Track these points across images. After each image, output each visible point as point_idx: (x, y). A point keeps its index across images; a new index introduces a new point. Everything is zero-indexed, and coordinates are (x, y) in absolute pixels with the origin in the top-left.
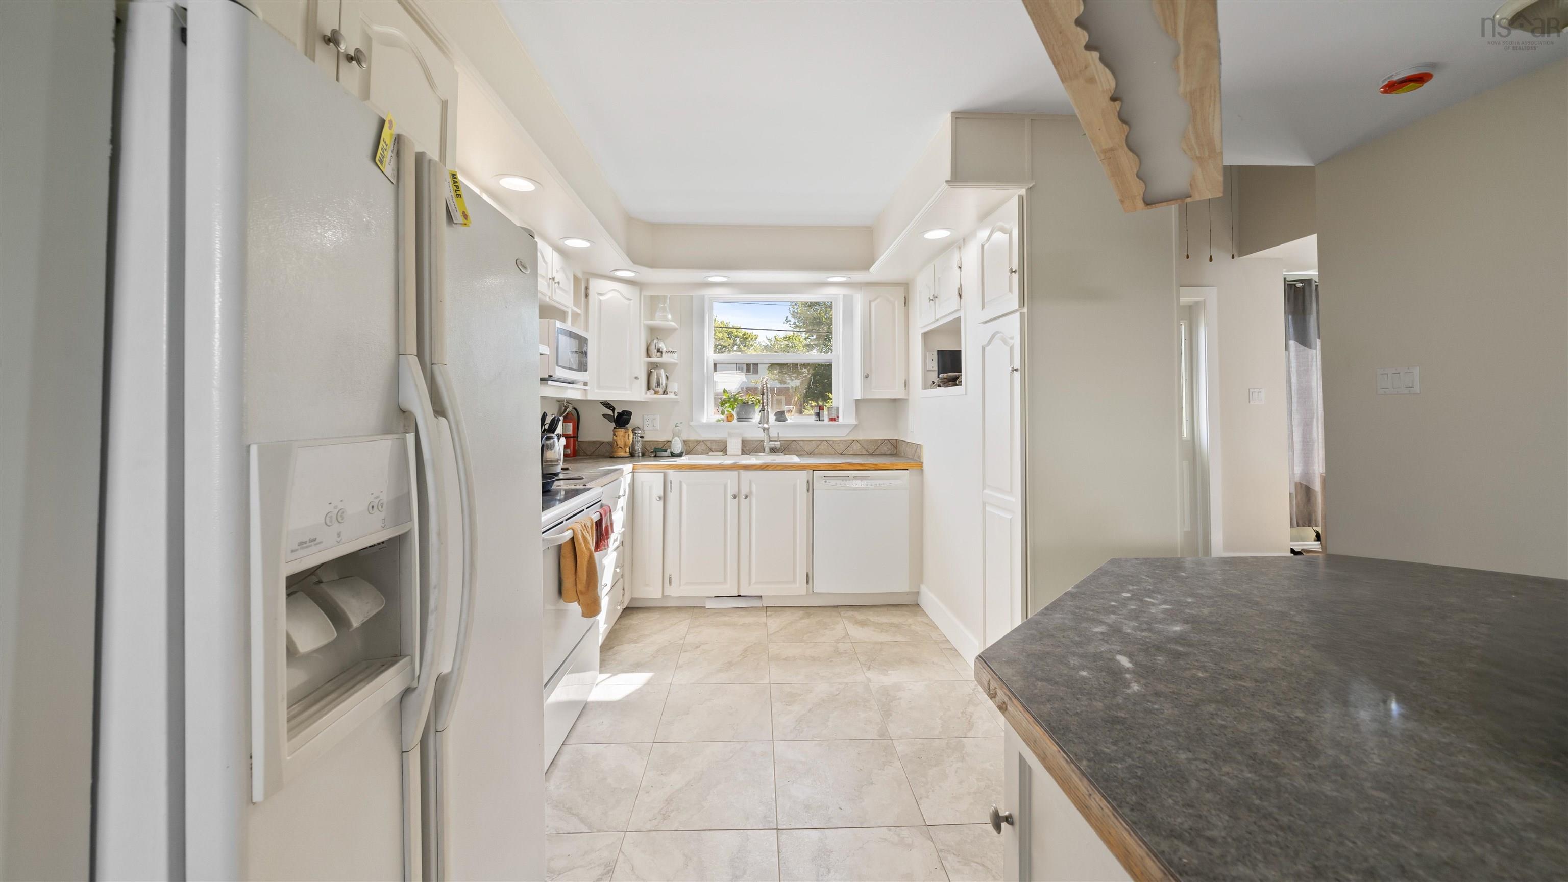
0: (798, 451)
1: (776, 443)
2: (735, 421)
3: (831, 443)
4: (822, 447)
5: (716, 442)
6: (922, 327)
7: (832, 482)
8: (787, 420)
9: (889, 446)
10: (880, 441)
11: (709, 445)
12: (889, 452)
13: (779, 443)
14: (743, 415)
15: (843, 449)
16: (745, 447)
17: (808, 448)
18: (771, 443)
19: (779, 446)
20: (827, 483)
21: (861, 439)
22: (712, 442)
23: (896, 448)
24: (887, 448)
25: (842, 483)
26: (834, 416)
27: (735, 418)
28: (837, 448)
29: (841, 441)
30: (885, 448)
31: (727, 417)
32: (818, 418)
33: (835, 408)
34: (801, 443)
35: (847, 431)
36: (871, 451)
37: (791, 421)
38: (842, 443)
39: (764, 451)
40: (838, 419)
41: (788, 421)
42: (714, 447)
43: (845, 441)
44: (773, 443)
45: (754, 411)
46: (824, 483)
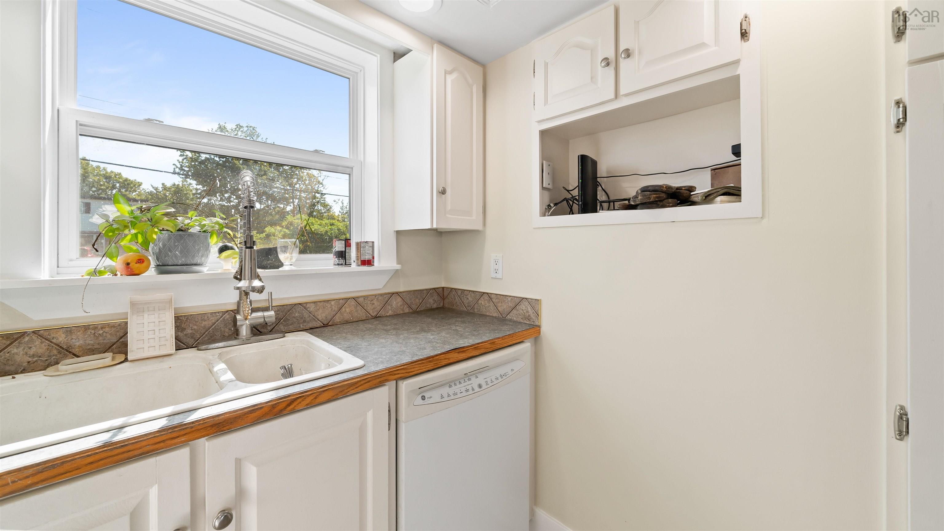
0: (304, 321)
1: (266, 314)
2: (152, 271)
3: (361, 300)
4: (348, 311)
5: (86, 328)
6: (539, 122)
7: (435, 395)
8: (282, 265)
9: (436, 297)
10: (425, 292)
11: (61, 338)
12: (435, 306)
13: (272, 313)
14: (176, 256)
15: (379, 308)
16: (183, 330)
17: (322, 315)
18: (255, 315)
19: (274, 319)
20: (427, 401)
21: (402, 289)
22: (69, 330)
23: (444, 299)
24: (433, 300)
25: (451, 391)
26: (367, 257)
27: (153, 264)
28: (370, 308)
29: (376, 295)
30: (431, 301)
31: (128, 264)
32: (342, 261)
33: (371, 244)
34: (312, 308)
35: (385, 278)
36: (414, 307)
37: (293, 268)
38: (377, 299)
39: (235, 334)
40: (373, 262)
41: (286, 268)
42: (78, 341)
43: (381, 295)
44: (260, 314)
45: (207, 248)
46: (422, 402)
